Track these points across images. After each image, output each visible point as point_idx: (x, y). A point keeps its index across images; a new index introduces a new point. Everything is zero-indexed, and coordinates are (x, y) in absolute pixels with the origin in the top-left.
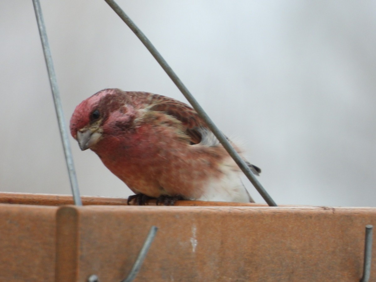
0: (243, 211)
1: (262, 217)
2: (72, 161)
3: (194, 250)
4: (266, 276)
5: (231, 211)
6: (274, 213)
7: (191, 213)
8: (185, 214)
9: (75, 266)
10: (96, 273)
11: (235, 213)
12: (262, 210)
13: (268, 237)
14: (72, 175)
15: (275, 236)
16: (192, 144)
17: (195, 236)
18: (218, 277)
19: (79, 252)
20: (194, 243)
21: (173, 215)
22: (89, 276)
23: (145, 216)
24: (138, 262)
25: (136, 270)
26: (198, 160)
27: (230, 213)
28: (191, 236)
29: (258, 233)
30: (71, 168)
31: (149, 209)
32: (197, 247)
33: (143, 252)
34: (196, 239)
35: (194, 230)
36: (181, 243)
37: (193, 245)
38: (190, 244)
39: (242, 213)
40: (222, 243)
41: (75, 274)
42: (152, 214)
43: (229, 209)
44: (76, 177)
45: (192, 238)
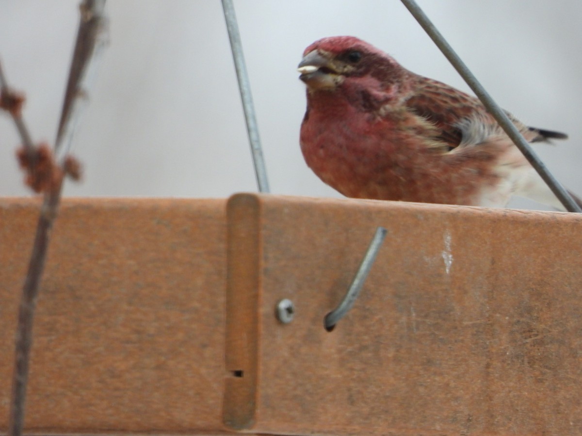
0: (526, 215)
1: (558, 225)
2: (258, 136)
3: (447, 271)
4: (564, 317)
5: (507, 214)
6: (576, 220)
7: (443, 212)
8: (433, 214)
9: (256, 284)
10: (290, 297)
11: (513, 217)
12: (557, 216)
13: (568, 257)
14: (257, 156)
15: (579, 256)
16: (450, 149)
17: (449, 249)
18: (487, 315)
19: (262, 263)
20: (448, 260)
21: (413, 215)
22: (279, 301)
23: (369, 214)
24: (356, 282)
25: (354, 295)
26: (461, 171)
27: (505, 216)
28: (443, 248)
29: (551, 251)
30: (256, 146)
31: (375, 202)
32: (453, 265)
33: (364, 267)
34: (452, 253)
35: (448, 239)
36: (427, 259)
37: (446, 262)
38: (442, 260)
39: (525, 217)
40: (493, 262)
41: (256, 297)
42: (379, 211)
43: (504, 211)
44: (263, 160)
45: (445, 252)
